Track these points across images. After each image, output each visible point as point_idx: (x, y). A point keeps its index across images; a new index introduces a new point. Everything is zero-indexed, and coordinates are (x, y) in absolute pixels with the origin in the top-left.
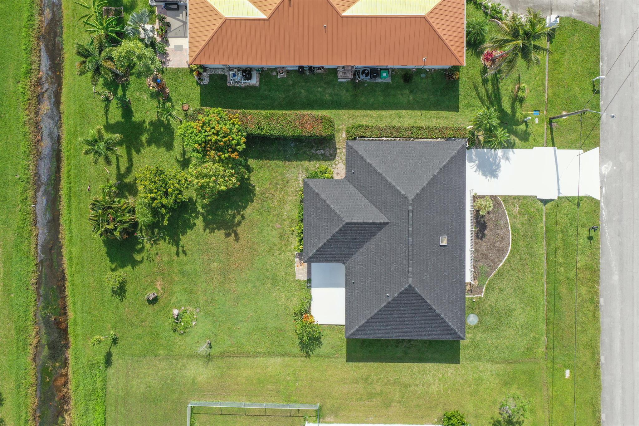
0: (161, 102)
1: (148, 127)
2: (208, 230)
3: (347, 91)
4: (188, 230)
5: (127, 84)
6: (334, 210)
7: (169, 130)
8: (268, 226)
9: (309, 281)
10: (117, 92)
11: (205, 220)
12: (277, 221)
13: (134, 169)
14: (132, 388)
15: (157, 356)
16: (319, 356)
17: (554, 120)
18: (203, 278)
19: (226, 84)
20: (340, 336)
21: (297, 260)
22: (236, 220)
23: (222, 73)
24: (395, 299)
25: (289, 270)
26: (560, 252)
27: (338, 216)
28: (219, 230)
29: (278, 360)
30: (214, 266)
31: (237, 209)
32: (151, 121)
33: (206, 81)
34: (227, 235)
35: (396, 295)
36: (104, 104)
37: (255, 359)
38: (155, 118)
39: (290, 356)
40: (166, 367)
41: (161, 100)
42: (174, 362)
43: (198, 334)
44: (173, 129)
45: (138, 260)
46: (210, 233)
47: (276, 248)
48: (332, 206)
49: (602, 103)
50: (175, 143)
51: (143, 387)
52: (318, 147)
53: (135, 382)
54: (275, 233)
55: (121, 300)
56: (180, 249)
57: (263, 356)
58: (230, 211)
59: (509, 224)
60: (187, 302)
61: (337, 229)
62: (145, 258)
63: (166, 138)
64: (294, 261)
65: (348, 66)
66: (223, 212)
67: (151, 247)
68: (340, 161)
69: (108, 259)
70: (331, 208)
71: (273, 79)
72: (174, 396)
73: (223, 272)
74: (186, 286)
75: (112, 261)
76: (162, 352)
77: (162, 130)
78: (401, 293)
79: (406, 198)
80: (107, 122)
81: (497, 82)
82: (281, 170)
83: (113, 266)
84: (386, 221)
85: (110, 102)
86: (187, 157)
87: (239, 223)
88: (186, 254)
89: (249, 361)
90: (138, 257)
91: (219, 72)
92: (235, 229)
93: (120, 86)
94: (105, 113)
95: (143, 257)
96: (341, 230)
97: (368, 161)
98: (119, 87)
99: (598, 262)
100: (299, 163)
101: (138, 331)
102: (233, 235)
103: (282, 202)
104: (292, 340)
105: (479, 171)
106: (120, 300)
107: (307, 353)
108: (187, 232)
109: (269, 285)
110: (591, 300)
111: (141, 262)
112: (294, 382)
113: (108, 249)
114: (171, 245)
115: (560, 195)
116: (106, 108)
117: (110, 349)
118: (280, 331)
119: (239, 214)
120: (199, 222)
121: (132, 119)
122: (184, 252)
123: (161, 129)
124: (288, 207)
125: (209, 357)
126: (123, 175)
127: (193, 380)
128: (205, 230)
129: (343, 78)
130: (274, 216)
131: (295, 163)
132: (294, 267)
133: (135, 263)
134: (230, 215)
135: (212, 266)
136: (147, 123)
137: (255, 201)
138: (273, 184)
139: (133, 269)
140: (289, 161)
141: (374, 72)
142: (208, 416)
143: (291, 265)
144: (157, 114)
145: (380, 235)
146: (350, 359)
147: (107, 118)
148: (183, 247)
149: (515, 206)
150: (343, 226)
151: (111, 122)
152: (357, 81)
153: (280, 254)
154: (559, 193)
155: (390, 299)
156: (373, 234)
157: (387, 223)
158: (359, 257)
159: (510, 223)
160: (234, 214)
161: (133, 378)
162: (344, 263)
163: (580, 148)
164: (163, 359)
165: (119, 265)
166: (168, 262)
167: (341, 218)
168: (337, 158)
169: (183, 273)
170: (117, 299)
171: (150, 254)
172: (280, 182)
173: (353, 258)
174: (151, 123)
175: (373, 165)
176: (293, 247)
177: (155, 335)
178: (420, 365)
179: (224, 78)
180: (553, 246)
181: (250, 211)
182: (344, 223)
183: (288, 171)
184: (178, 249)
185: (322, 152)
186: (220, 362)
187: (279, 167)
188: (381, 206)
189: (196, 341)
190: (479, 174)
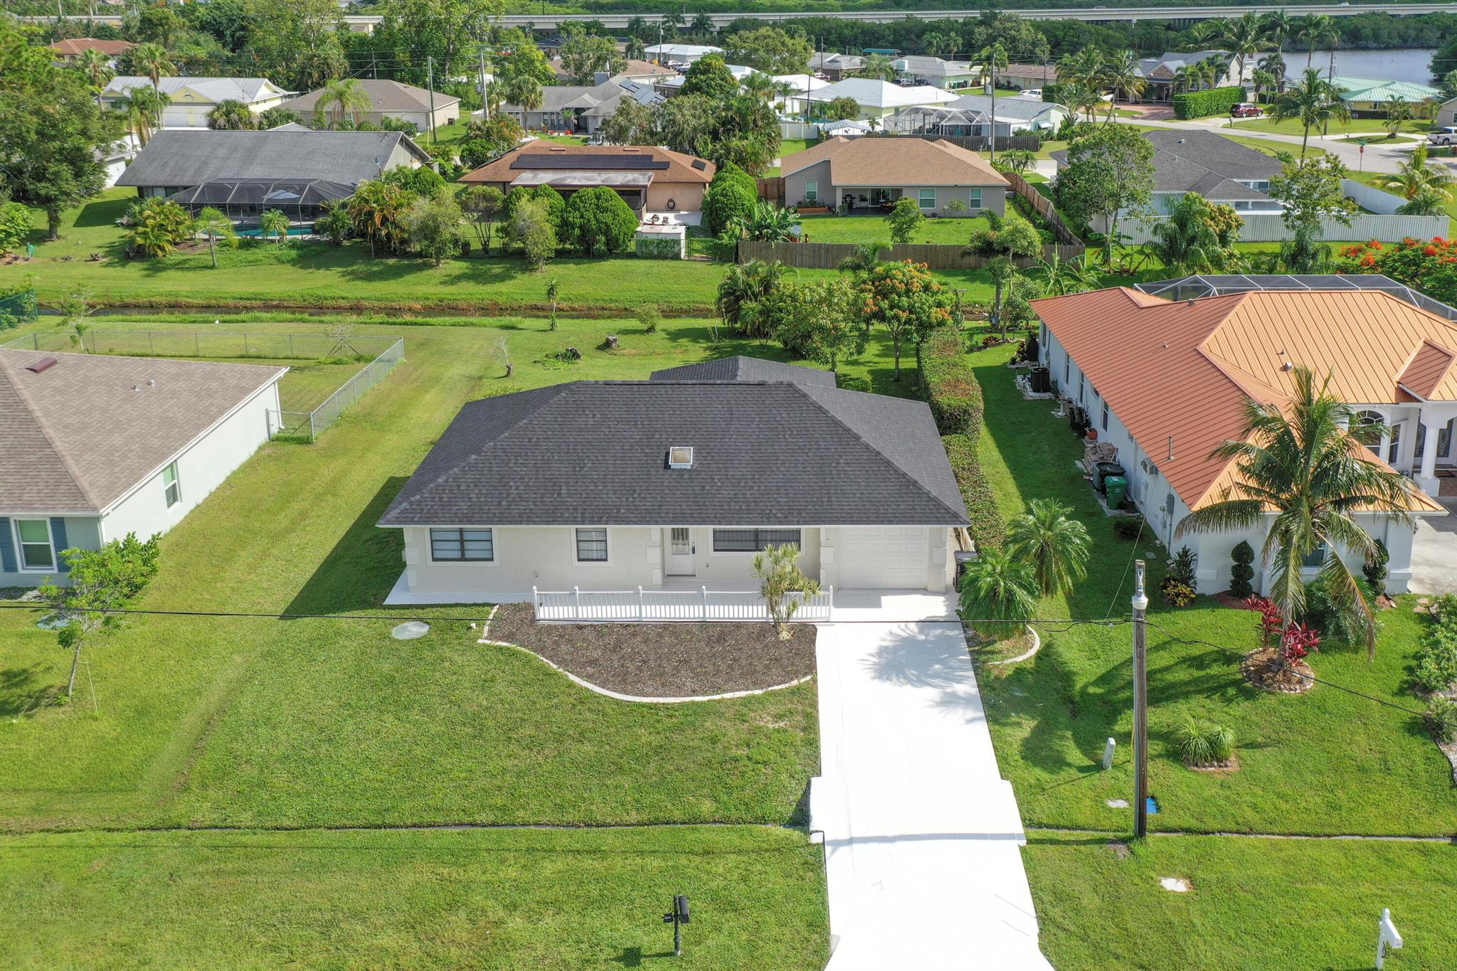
59: (717, 697)
105: (891, 641)
115: (828, 849)
149: (779, 717)
154: (837, 844)
159: (719, 701)
190: (884, 640)
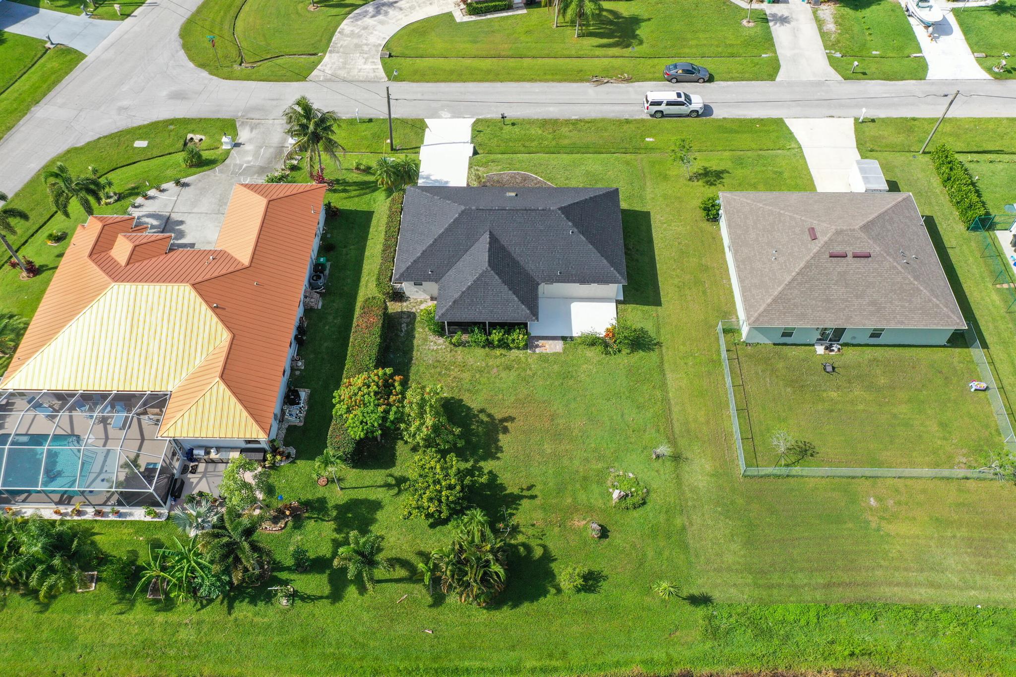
0: (311, 515)
1: (343, 535)
2: (499, 455)
3: (334, 302)
4: (498, 482)
5: (274, 563)
6: (474, 281)
7: (353, 505)
8: (494, 383)
9: (564, 339)
10: (282, 580)
11: (484, 458)
12: (489, 372)
13: (404, 556)
14: (739, 563)
15: (684, 528)
16: (658, 332)
17: (394, 147)
18: (565, 462)
19: (300, 427)
20: (630, 310)
21: (538, 350)
22: (485, 419)
23: (284, 431)
24: (575, 225)
25: (551, 359)
26: (527, 144)
27: (481, 275)
28: (498, 440)
29: (669, 376)
30: (548, 448)
31: (471, 419)
32: (335, 530)
33: (292, 451)
34: (506, 430)
35: (570, 224)
36: (298, 602)
37: (672, 402)
38: (332, 525)
39: (662, 363)
40: (699, 514)
41: (307, 515)
42: (690, 503)
43: (646, 470)
44: (351, 500)
45: (542, 552)
46: (502, 452)
47: (523, 374)
48: (469, 284)
49: (382, 117)
50: (372, 497)
51: (734, 547)
52: (397, 330)
53: (729, 558)
54: (503, 374)
55: (605, 578)
56: (525, 493)
57: (667, 392)
58: (473, 427)
59: (498, 172)
60: (601, 485)
61: (497, 277)
62: (540, 542)
63: (364, 510)
64: (540, 353)
65: (305, 291)
66: (473, 435)
67: (523, 534)
68: (417, 307)
69: (542, 600)
70: (472, 284)
71: (304, 374)
72: (740, 501)
73: (557, 436)
74: (578, 486)
75: (545, 593)
76: (678, 521)
77: (350, 515)
78: (568, 219)
79: (463, 212)
80: (327, 597)
81: (347, 183)
82: (422, 369)
83: (553, 591)
84: (488, 233)
85: (297, 591)
86: (394, 482)
87: (489, 416)
88: (533, 486)
89: (676, 409)
90: (538, 552)
91: (282, 434)
92: (497, 422)
93: (275, 574)
94: (313, 600)
95: (538, 545)
96: (497, 274)
97: (419, 254)
98: (276, 577)
99: (537, 120)
100: (415, 348)
101: (650, 554)
102: (506, 424)
103: (464, 367)
104: (641, 358)
106: (604, 580)
107: (655, 345)
108: (501, 484)
109: (571, 382)
110: (573, 124)
111: (544, 547)
112: (695, 358)
113: (526, 599)
114: (520, 507)
115: (470, 142)
116: (305, 598)
117: (684, 599)
118: (631, 371)
119: (477, 415)
120: (487, 465)
121: (327, 559)
122: (529, 488)
123: (349, 517)
124: (471, 361)
125: (677, 458)
126: (411, 572)
127: (712, 475)
128: (498, 458)
129: (318, 303)
130: (482, 376)
131: (414, 353)
132: (547, 354)
133: (547, 557)
134: (478, 426)
135: (549, 451)
136: (338, 536)
137: (460, 398)
138: (439, 378)
139: (556, 559)
140: (411, 359)
141: (317, 270)
142: (758, 454)
143: (544, 358)
144: (327, 521)
145: (504, 241)
146: (657, 302)
147: (321, 598)
148: (522, 489)
149: (479, 169)
150: (493, 270)
151: (327, 590)
152: (324, 291)
153: (530, 369)
154: (467, 142)
155: (576, 230)
156: (503, 248)
157: (490, 232)
158: (531, 266)
160: (477, 422)
161: (723, 562)
162: (538, 284)
163: (424, 131)
164: (688, 518)
165: (550, 582)
166: (545, 510)
167: (483, 273)
168: (414, 310)
169: (560, 490)
170: (604, 585)
171: (533, 535)
172: (438, 370)
173: (531, 273)
174: (338, 530)
175: (424, 249)
176: (521, 355)
177: (654, 532)
178: (655, 242)
179: (291, 429)
180: (523, 149)
181: (474, 403)
182: (489, 268)
183: (424, 361)
184: (526, 497)
185: (404, 325)
186: (682, 442)
187: (418, 370)
188: (472, 240)
189: (657, 474)
